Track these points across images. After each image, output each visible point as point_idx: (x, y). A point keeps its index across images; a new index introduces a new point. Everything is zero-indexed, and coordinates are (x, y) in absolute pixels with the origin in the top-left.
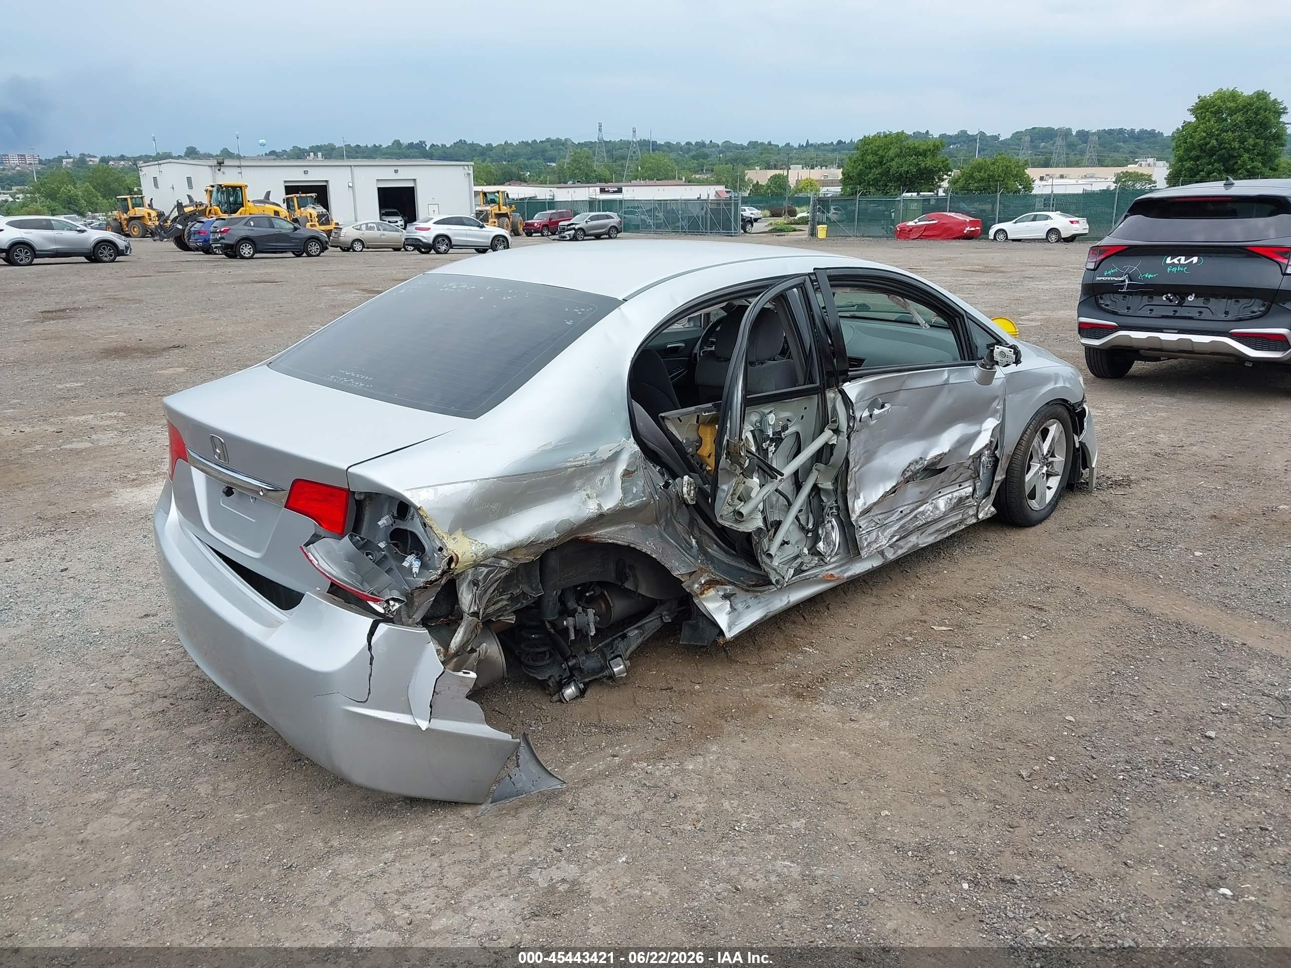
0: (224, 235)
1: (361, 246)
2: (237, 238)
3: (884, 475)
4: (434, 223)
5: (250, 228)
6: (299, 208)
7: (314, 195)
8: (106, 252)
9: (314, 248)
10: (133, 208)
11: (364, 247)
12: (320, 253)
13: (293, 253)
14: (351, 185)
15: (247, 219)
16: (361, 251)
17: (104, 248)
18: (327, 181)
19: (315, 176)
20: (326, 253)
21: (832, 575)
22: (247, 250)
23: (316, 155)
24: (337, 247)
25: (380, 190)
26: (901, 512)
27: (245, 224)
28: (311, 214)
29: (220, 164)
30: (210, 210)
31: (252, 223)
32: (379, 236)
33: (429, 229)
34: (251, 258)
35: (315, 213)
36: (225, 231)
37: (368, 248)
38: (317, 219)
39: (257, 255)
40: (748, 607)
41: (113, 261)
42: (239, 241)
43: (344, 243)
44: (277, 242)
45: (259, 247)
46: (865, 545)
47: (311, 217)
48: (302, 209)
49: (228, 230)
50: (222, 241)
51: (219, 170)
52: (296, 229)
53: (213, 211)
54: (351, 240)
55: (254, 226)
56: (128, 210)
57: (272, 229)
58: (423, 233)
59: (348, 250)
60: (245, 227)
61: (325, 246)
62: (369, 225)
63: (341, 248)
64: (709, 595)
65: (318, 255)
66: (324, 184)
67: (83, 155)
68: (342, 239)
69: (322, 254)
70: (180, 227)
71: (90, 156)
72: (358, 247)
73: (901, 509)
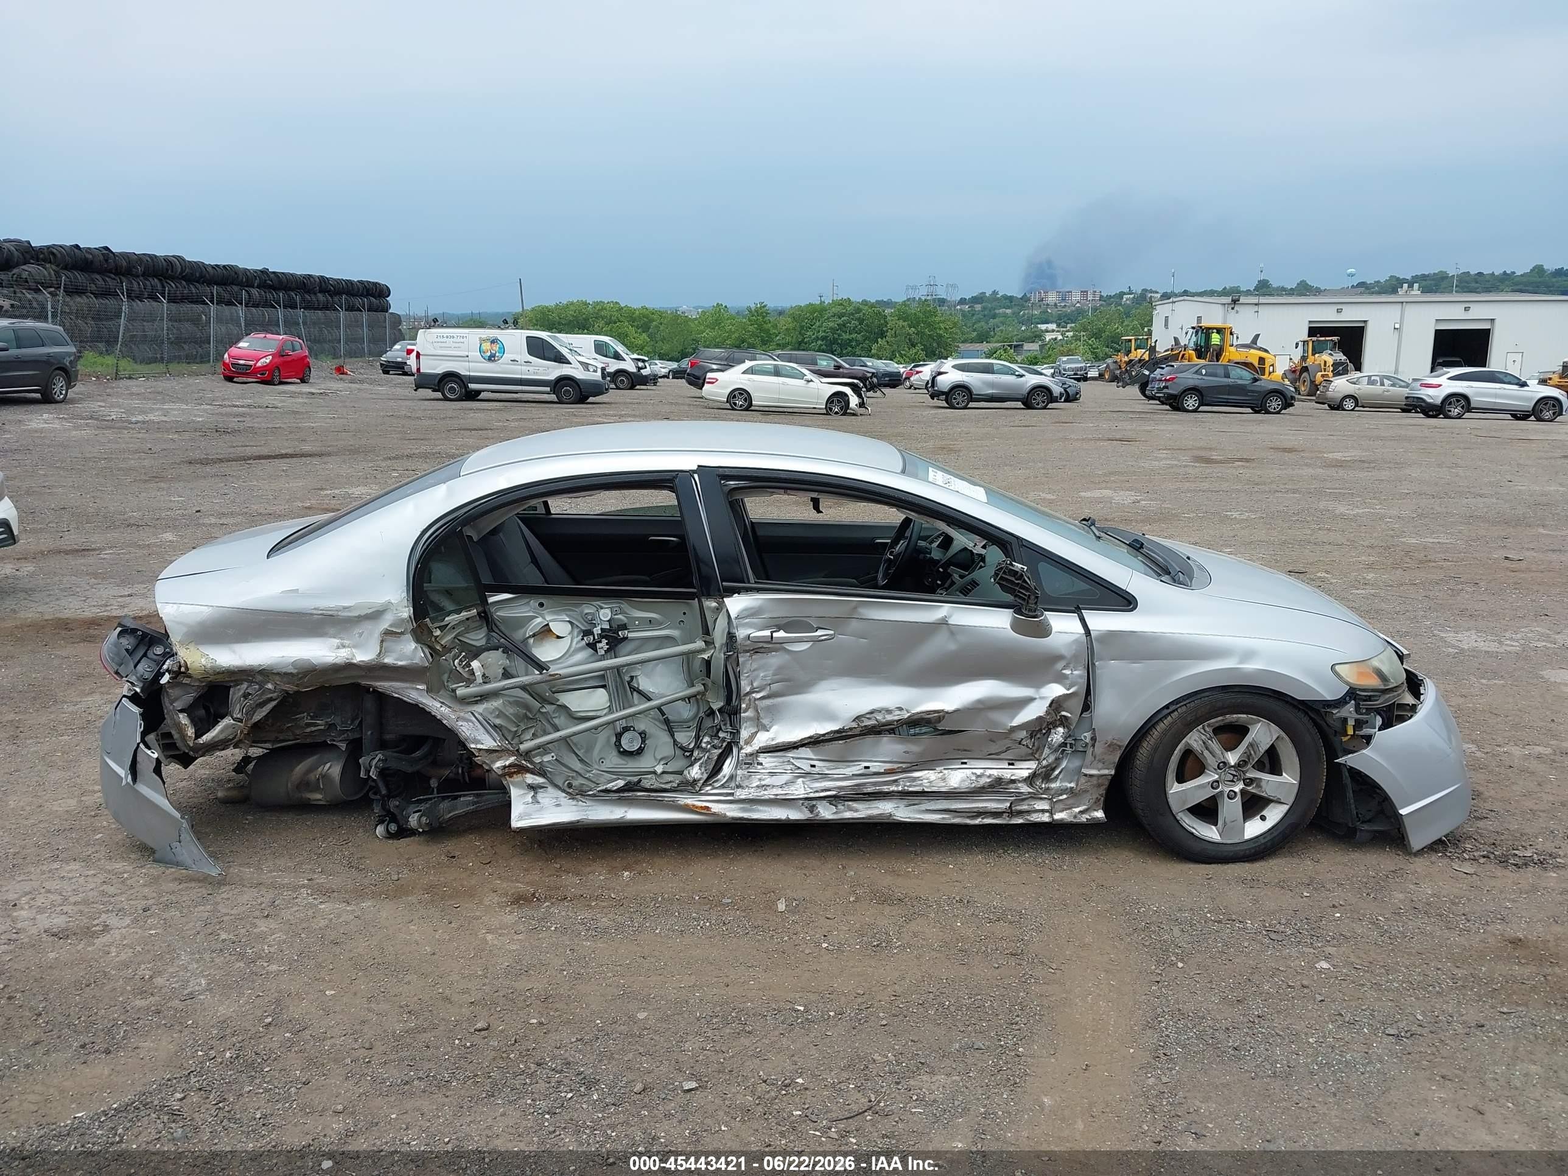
0: (1168, 384)
1: (1353, 405)
2: (1182, 388)
3: (824, 714)
4: (1449, 379)
5: (1200, 377)
6: (1313, 354)
7: (1335, 338)
8: (1039, 399)
9: (1274, 404)
10: (1136, 350)
11: (1357, 405)
12: (1281, 410)
13: (1252, 408)
14: (1397, 326)
15: (1198, 367)
16: (1352, 410)
17: (1038, 395)
18: (1365, 322)
19: (1350, 315)
20: (1290, 410)
21: (707, 808)
22: (1191, 402)
23: (1411, 286)
24: (1324, 403)
25: (1438, 333)
26: (866, 768)
27: (1196, 372)
28: (1325, 362)
29: (1235, 302)
30: (1184, 355)
31: (1204, 372)
32: (1380, 392)
33: (1440, 385)
34: (1195, 411)
35: (1330, 361)
36: (1172, 379)
37: (1363, 407)
38: (1331, 368)
39: (1202, 408)
40: (558, 805)
41: (1045, 408)
42: (1185, 391)
43: (1332, 399)
44: (1229, 395)
45: (1207, 399)
46: (754, 785)
47: (1325, 365)
48: (1317, 355)
49: (1174, 378)
50: (1165, 391)
51: (1233, 309)
52: (1255, 380)
53: (1187, 356)
54: (1341, 395)
55: (1205, 375)
56: (1130, 351)
57: (1226, 380)
58: (1431, 391)
59: (1337, 409)
60: (1196, 376)
61: (1289, 401)
62: (1373, 378)
63: (1329, 406)
64: (516, 780)
65: (1278, 413)
66: (1362, 325)
67: (1145, 290)
68: (1329, 394)
69: (1283, 411)
70: (1147, 373)
71: (1151, 291)
72: (1349, 404)
73: (867, 764)
